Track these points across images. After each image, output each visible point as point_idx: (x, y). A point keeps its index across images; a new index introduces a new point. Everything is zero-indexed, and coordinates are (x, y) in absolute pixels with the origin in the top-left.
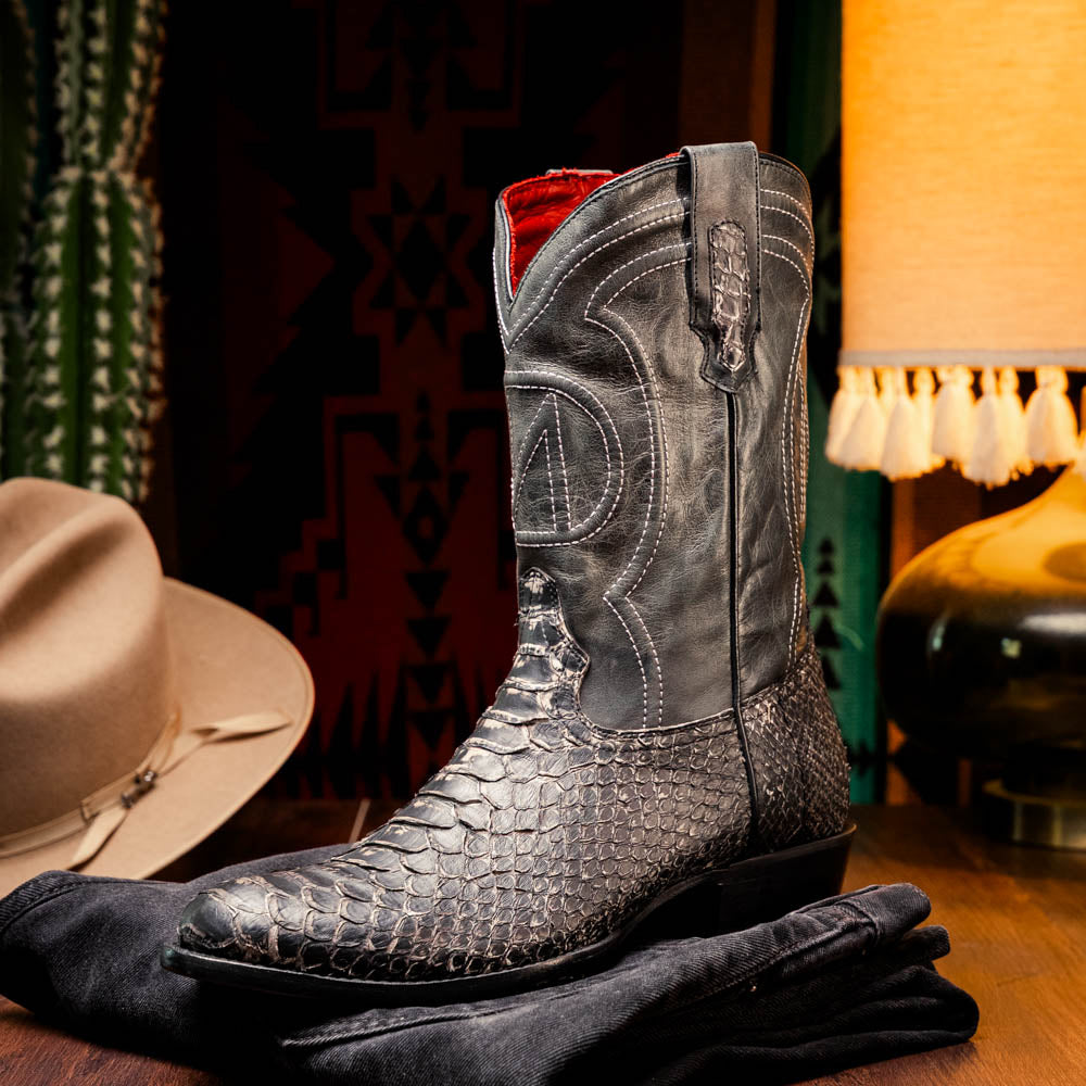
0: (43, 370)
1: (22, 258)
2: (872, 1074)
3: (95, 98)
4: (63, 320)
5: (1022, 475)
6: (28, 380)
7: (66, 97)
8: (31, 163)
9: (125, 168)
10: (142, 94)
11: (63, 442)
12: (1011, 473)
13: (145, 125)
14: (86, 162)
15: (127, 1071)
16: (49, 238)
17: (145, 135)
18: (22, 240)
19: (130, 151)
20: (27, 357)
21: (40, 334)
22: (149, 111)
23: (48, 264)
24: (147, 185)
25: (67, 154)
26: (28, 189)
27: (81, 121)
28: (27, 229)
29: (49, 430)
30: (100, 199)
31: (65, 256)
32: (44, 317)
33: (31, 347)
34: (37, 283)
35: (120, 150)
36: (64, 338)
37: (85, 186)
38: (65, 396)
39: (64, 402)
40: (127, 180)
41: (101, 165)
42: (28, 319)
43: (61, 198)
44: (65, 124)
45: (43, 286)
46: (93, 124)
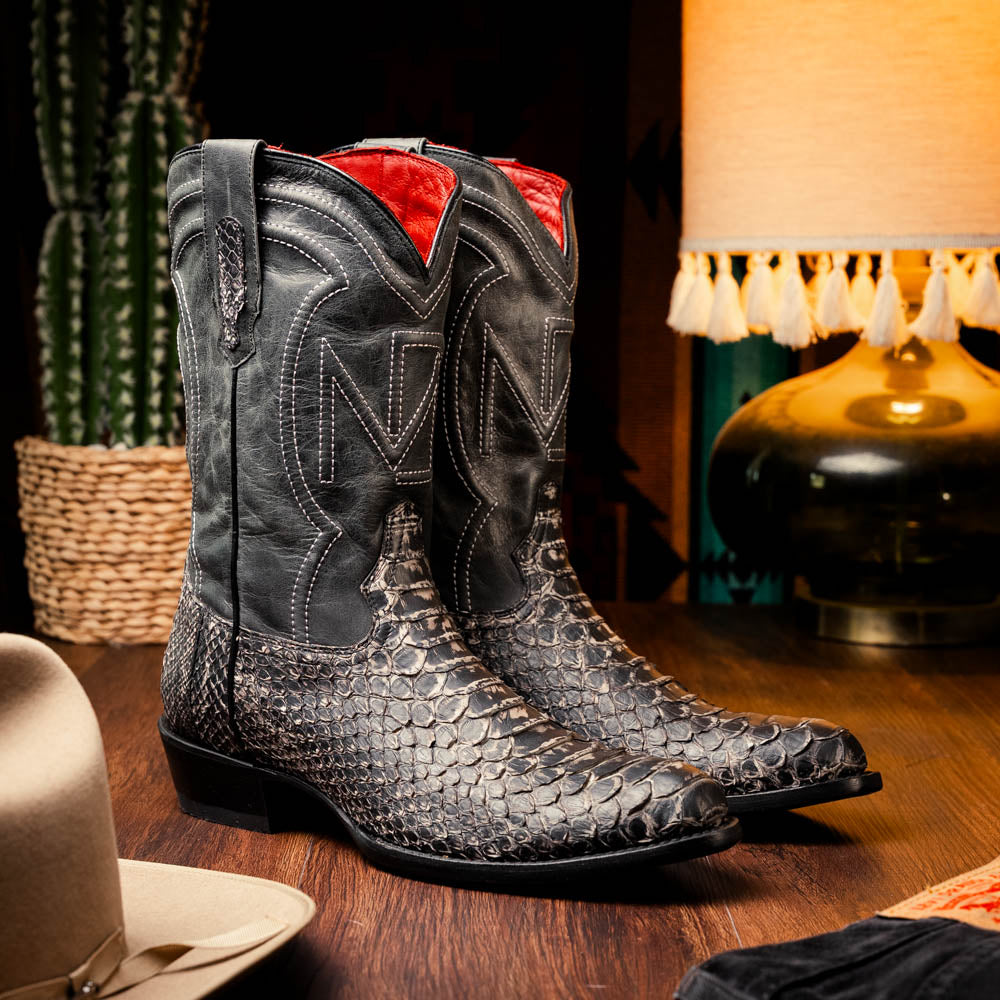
0: (114, 259)
1: (98, 167)
2: (811, 852)
3: (154, 34)
4: (130, 218)
5: (820, 339)
6: (103, 267)
7: (130, 34)
8: (104, 89)
9: (180, 93)
10: (193, 33)
11: (132, 317)
12: (811, 337)
13: (197, 58)
14: (147, 89)
15: (180, 852)
16: (119, 151)
17: (197, 67)
18: (97, 152)
19: (184, 80)
20: (102, 248)
21: (111, 229)
22: (200, 47)
23: (117, 171)
24: (199, 108)
25: (132, 80)
26: (101, 112)
27: (142, 54)
28: (101, 143)
29: (120, 308)
30: (159, 118)
31: (131, 165)
32: (115, 215)
33: (105, 240)
34: (109, 187)
35: (175, 78)
36: (131, 232)
37: (146, 108)
38: (133, 279)
39: (132, 284)
40: (181, 103)
41: (159, 90)
42: (102, 217)
43: (127, 117)
44: (129, 57)
45: (114, 190)
46: (152, 57)
